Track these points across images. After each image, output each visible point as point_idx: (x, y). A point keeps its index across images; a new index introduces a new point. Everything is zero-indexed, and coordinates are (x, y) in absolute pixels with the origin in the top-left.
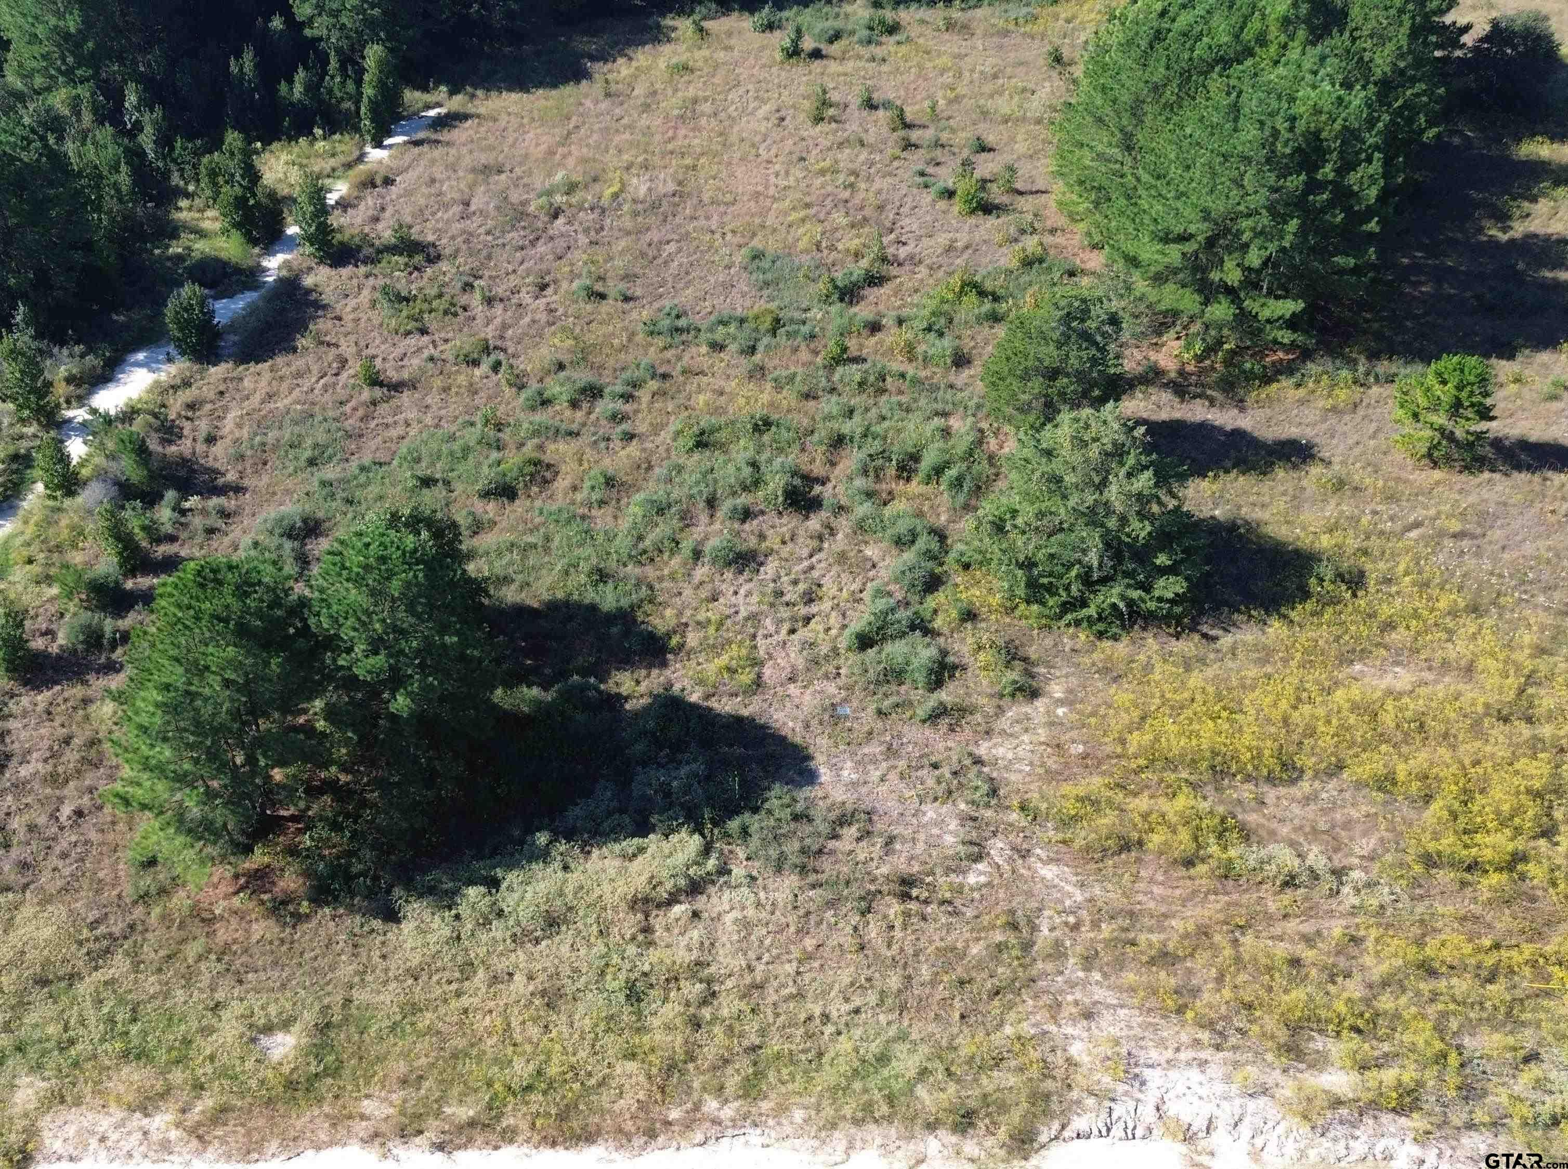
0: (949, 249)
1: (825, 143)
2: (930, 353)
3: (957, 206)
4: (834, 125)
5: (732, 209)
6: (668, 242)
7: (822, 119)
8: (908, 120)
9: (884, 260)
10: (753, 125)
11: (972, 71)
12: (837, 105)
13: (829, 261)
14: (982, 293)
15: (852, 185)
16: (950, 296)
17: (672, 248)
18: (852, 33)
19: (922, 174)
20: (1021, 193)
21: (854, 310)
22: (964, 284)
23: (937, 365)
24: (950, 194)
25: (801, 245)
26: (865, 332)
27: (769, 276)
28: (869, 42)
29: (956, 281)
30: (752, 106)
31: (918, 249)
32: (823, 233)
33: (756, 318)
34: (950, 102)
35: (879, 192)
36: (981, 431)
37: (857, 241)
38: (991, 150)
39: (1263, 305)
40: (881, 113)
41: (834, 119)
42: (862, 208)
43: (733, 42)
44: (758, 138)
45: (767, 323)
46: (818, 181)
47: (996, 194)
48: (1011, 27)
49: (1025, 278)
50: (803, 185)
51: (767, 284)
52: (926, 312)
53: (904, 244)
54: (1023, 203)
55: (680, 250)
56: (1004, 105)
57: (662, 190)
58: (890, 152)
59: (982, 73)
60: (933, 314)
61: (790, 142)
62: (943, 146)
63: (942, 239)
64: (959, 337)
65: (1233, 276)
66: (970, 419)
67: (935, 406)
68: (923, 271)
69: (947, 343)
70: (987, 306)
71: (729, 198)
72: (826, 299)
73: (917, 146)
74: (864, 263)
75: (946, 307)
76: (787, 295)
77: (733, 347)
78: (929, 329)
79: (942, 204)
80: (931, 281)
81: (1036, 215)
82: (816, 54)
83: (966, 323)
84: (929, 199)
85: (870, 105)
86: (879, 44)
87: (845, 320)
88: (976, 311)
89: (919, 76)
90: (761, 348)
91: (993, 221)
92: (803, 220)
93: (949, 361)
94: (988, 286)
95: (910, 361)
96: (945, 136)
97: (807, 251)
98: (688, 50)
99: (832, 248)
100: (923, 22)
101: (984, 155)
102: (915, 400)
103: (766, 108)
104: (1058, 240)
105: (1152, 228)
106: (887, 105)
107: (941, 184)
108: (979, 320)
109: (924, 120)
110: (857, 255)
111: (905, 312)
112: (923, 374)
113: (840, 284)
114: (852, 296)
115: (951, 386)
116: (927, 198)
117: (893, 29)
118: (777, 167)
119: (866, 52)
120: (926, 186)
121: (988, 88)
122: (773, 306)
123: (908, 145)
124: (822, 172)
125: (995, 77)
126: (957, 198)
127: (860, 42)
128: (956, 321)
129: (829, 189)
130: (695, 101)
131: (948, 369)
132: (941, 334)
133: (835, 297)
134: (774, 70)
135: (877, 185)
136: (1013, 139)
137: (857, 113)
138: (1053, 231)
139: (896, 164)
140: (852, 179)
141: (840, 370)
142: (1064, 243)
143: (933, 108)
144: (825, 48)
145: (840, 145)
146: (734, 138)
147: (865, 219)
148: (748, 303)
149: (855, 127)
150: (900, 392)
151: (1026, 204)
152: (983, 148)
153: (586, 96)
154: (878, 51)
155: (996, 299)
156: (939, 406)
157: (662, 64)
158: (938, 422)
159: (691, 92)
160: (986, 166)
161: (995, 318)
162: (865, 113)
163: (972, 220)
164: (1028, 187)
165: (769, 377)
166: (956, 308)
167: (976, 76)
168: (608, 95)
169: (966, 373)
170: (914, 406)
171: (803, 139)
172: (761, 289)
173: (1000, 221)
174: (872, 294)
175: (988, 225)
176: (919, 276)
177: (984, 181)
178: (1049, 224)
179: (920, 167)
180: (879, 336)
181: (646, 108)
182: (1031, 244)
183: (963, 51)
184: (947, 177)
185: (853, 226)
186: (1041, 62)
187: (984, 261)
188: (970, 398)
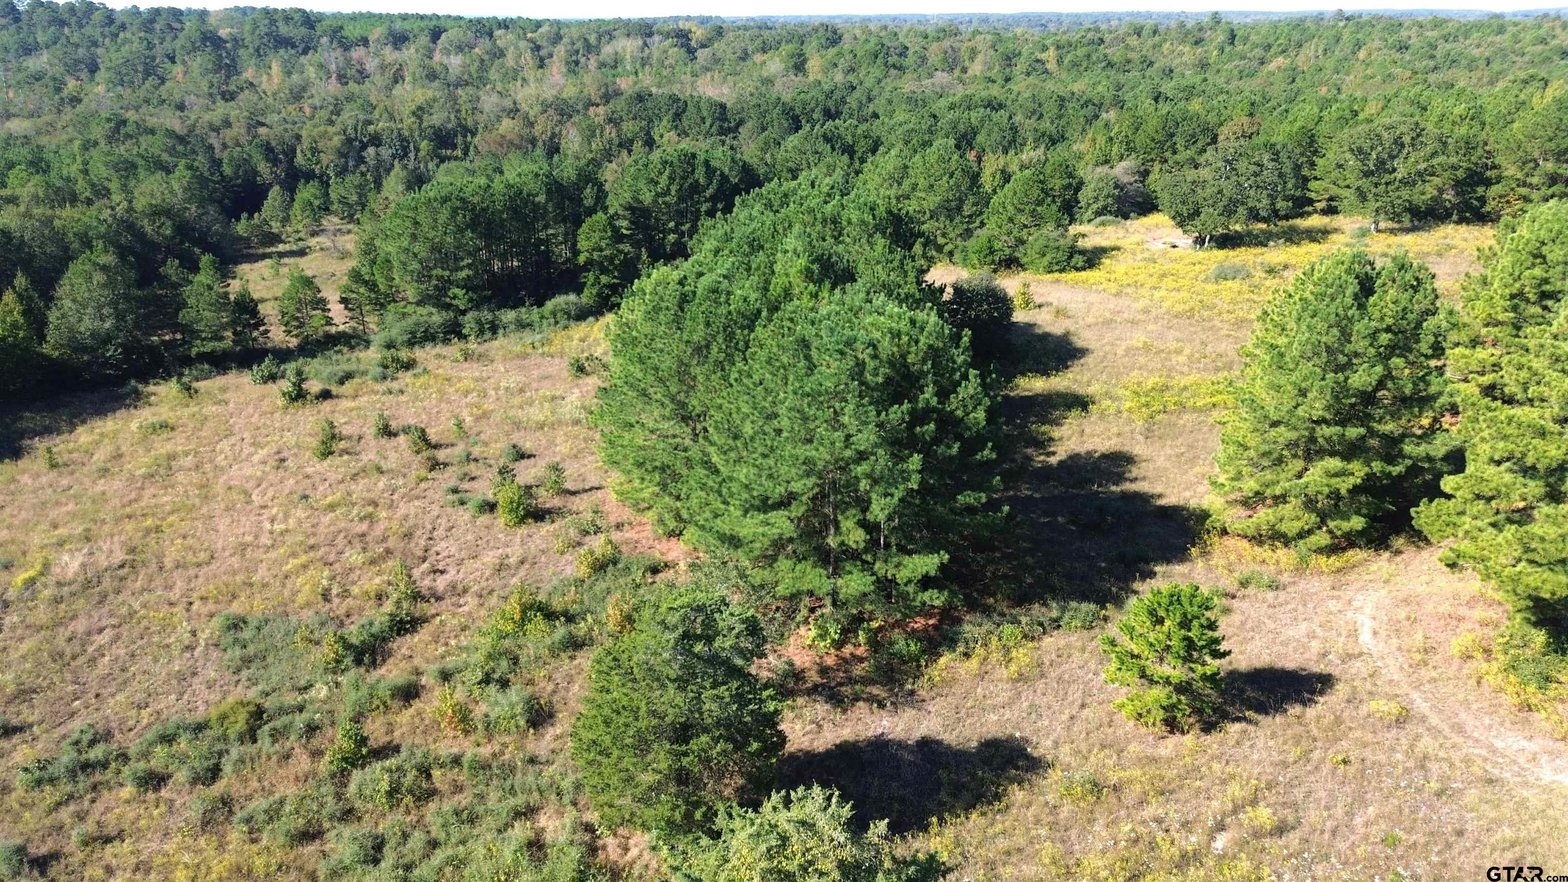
0: (501, 568)
1: (333, 477)
2: (493, 716)
3: (502, 518)
4: (346, 457)
5: (205, 569)
6: (101, 631)
7: (331, 453)
8: (433, 442)
9: (417, 596)
10: (248, 471)
11: (497, 389)
12: (350, 438)
13: (341, 611)
14: (550, 615)
15: (370, 516)
16: (509, 628)
17: (103, 639)
18: (364, 373)
19: (455, 491)
20: (574, 493)
21: (376, 674)
22: (525, 609)
23: (508, 731)
24: (490, 507)
25: (301, 599)
26: (395, 704)
27: (251, 650)
28: (385, 378)
29: (513, 607)
30: (246, 452)
31: (461, 575)
32: (333, 578)
33: (223, 717)
34: (478, 419)
35: (406, 517)
36: (589, 828)
37: (377, 580)
38: (529, 457)
39: (898, 566)
40: (402, 438)
41: (346, 452)
42: (385, 539)
43: (226, 396)
44: (252, 483)
45: (240, 723)
46: (327, 519)
47: (545, 498)
48: (529, 350)
49: (601, 586)
50: (307, 525)
51: (247, 661)
52: (478, 657)
53: (442, 572)
54: (577, 503)
55: (117, 638)
56: (536, 414)
57: (103, 561)
58: (413, 475)
59: (507, 389)
60: (490, 657)
61: (292, 481)
62: (476, 460)
63: (490, 558)
64: (531, 682)
65: (856, 537)
66: (571, 814)
67: (512, 802)
68: (470, 602)
69: (516, 694)
70: (561, 631)
71: (203, 556)
72: (336, 667)
73: (446, 465)
74: (388, 607)
75: (507, 643)
76: (277, 672)
77: (182, 775)
78: (486, 680)
79: (485, 519)
80: (483, 612)
81: (596, 512)
82: (326, 395)
83: (537, 658)
84: (467, 516)
85: (387, 432)
86: (394, 379)
87: (364, 690)
88: (548, 641)
89: (440, 400)
90: (227, 768)
91: (546, 528)
92: (305, 567)
93: (522, 723)
94: (557, 604)
95: (466, 733)
96: (476, 451)
97: (308, 604)
98: (172, 409)
99: (345, 594)
100: (438, 356)
101: (524, 462)
102: (481, 797)
103: (263, 453)
104: (628, 535)
105: (745, 496)
106: (406, 430)
107: (479, 497)
108: (554, 653)
109: (452, 439)
110: (380, 597)
111: (451, 662)
112: (485, 751)
113: (355, 641)
114: (373, 654)
115: (532, 761)
116: (464, 515)
117: (409, 365)
118: (275, 511)
119: (382, 387)
120: (463, 503)
121: (517, 401)
122: (253, 694)
123: (434, 465)
124: (332, 507)
125: (522, 391)
126: (500, 510)
127: (376, 379)
128: (523, 660)
129: (343, 525)
130: (172, 457)
131: (524, 734)
132: (504, 684)
133: (348, 661)
134: (277, 415)
135: (402, 510)
136: (552, 443)
137: (373, 443)
138: (619, 526)
139: (423, 485)
140: (370, 509)
141: (357, 775)
142: (636, 537)
143: (459, 425)
144: (335, 389)
145: (354, 477)
146: (219, 488)
147: (388, 552)
148: (214, 697)
149: (372, 456)
150: (458, 788)
151: (581, 503)
152: (521, 455)
153: (24, 472)
154: (395, 386)
155: (570, 619)
156: (519, 801)
157: (134, 426)
158: (520, 832)
159: (169, 447)
160: (527, 473)
161: (575, 644)
162: (384, 441)
163: (523, 530)
164: (580, 486)
165: (239, 815)
166: (521, 641)
167: (501, 392)
168: (54, 466)
169: (550, 733)
170: (480, 809)
171: (308, 477)
172: (238, 671)
173: (556, 525)
174: (403, 645)
175: (543, 532)
176: (466, 608)
177: (529, 487)
178: (613, 519)
179: (452, 483)
180: (417, 704)
181: (104, 472)
182: (598, 544)
183: (485, 375)
184: (484, 489)
185: (373, 562)
186: (565, 374)
187: (547, 573)
188: (564, 775)
